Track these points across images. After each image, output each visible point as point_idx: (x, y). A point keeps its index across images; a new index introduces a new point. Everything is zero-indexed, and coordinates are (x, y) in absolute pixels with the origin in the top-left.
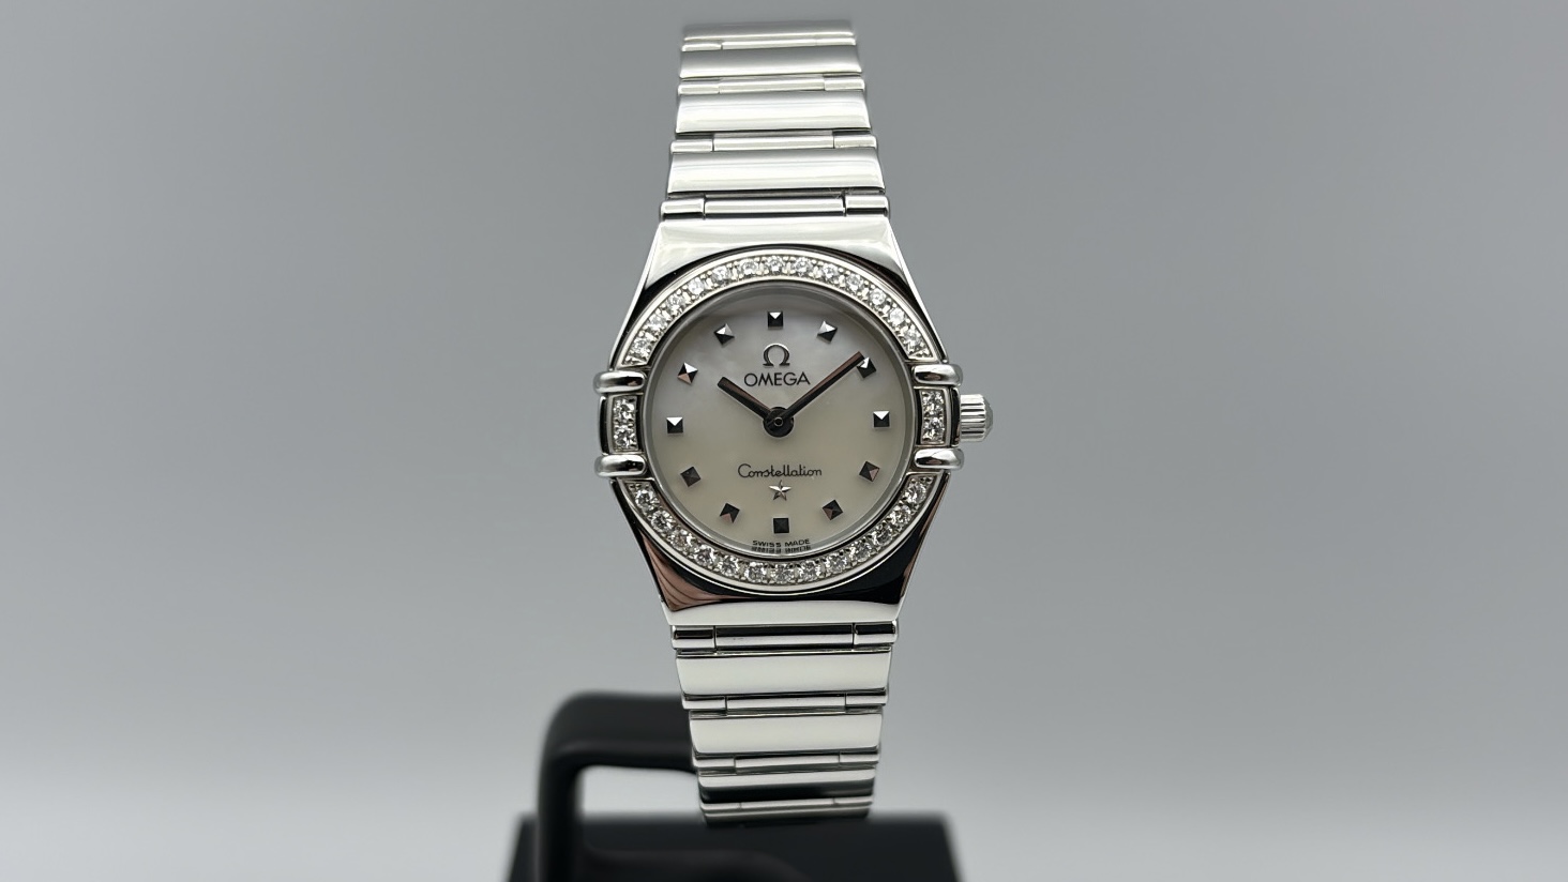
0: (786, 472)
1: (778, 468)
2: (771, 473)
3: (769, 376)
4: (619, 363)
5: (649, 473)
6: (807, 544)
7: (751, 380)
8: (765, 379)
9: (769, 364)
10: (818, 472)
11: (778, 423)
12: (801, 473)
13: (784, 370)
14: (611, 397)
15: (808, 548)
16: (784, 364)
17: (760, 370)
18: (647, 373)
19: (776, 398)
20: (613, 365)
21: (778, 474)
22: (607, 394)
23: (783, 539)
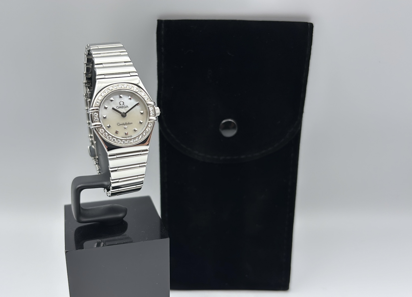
0: (126, 124)
1: (124, 123)
2: (123, 124)
3: (121, 107)
4: (94, 106)
5: (102, 126)
6: (131, 136)
7: (118, 108)
8: (120, 107)
9: (120, 105)
10: (132, 123)
11: (124, 115)
12: (129, 124)
13: (123, 105)
14: (93, 113)
15: (132, 137)
16: (123, 104)
17: (119, 106)
18: (99, 108)
19: (123, 110)
20: (92, 107)
21: (125, 124)
22: (92, 112)
23: (127, 136)
